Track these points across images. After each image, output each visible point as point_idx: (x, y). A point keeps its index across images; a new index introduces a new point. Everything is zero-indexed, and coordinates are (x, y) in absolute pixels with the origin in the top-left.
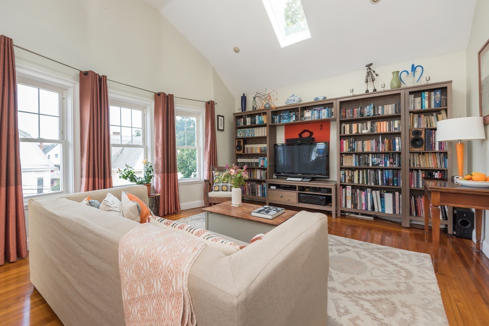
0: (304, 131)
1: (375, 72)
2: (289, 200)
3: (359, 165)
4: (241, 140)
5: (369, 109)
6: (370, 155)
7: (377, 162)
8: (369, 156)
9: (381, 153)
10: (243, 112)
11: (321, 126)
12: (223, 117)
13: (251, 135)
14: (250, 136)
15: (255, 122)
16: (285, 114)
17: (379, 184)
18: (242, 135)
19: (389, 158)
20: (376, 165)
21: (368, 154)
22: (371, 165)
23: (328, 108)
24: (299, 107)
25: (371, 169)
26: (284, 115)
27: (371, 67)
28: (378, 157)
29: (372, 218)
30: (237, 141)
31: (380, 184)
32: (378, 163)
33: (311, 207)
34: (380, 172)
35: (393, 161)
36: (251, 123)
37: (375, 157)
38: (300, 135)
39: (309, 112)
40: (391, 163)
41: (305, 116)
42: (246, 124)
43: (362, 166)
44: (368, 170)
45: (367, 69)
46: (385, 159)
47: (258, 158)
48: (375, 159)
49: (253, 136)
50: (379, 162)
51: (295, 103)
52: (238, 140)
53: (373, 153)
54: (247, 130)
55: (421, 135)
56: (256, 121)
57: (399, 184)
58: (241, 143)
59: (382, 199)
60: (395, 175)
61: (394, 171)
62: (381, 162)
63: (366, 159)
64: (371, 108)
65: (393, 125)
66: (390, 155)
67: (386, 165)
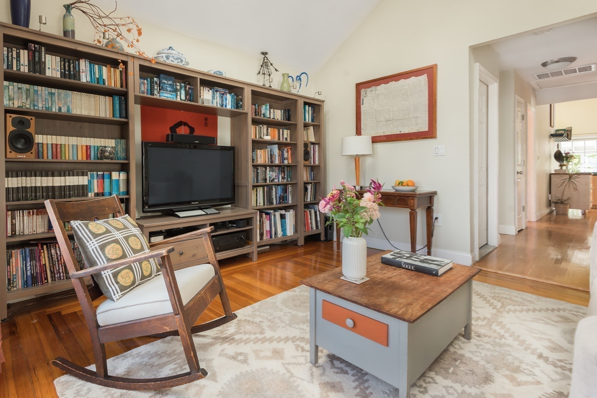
0: (180, 124)
1: (273, 65)
2: (195, 254)
3: (256, 181)
4: (29, 118)
6: (268, 168)
7: (273, 178)
8: (266, 169)
9: (276, 166)
11: (206, 121)
13: (60, 109)
14: (55, 111)
15: (77, 75)
16: (166, 82)
17: (273, 203)
19: (281, 171)
20: (272, 180)
21: (265, 166)
22: (268, 181)
23: (233, 94)
24: (199, 77)
25: (267, 186)
26: (165, 83)
27: (267, 56)
28: (273, 171)
29: (268, 247)
30: (9, 120)
31: (275, 203)
33: (228, 255)
34: (274, 189)
35: (284, 175)
36: (63, 75)
37: (271, 170)
38: (173, 129)
39: (209, 91)
40: (283, 178)
41: (202, 97)
42: (42, 71)
43: (261, 182)
44: (265, 187)
45: (264, 58)
46: (278, 173)
47: (83, 175)
48: (271, 173)
49: (64, 111)
50: (274, 177)
51: (181, 64)
52: (14, 116)
53: (270, 166)
55: (308, 148)
56: (82, 74)
57: (289, 201)
58: (29, 127)
59: (283, 220)
60: (285, 191)
61: (285, 187)
62: (275, 176)
63: (264, 174)
64: (267, 109)
65: (283, 134)
66: (281, 168)
67: (279, 180)
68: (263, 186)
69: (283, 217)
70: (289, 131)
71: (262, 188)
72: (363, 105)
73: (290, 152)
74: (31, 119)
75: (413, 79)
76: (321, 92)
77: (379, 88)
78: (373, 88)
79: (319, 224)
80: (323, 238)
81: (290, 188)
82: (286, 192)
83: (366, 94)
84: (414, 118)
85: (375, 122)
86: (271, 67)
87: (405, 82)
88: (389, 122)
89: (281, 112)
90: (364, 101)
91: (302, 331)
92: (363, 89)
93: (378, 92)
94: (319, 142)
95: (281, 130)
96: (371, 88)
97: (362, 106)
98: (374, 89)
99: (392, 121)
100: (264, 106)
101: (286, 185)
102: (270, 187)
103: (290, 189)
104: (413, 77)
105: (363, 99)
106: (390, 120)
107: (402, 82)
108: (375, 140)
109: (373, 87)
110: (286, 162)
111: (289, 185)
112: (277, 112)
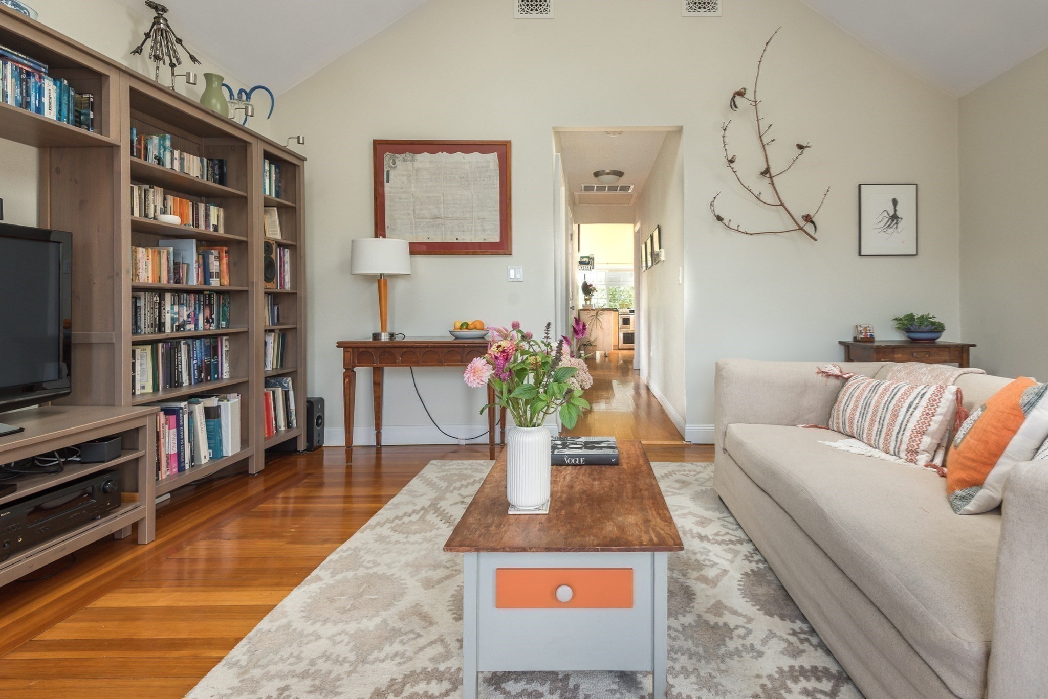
5: (159, 150)
6: (168, 296)
7: (181, 320)
8: (162, 298)
9: (189, 291)
17: (182, 383)
19: (205, 305)
20: (179, 327)
21: (160, 292)
22: (168, 329)
23: (65, 82)
25: (165, 341)
27: (165, 15)
28: (182, 304)
31: (186, 383)
32: (184, 321)
34: (184, 348)
35: (211, 314)
37: (176, 302)
40: (208, 321)
43: (147, 332)
44: (160, 345)
45: (158, 18)
46: (195, 309)
48: (176, 307)
50: (185, 318)
53: (176, 292)
57: (222, 374)
59: (212, 423)
60: (213, 351)
61: (212, 342)
62: (188, 316)
63: (157, 311)
64: (165, 149)
65: (207, 216)
66: (203, 296)
67: (196, 325)
68: (153, 343)
69: (212, 414)
70: (222, 209)
71: (149, 348)
72: (388, 181)
73: (225, 260)
75: (476, 156)
76: (304, 138)
77: (419, 157)
78: (408, 156)
79: (293, 417)
80: (302, 445)
81: (225, 343)
82: (216, 354)
83: (394, 163)
84: (479, 219)
85: (412, 216)
86: (178, 47)
87: (464, 158)
88: (438, 220)
89: (202, 162)
90: (391, 177)
91: (398, 660)
92: (388, 153)
93: (417, 165)
94: (294, 243)
95: (202, 207)
96: (404, 154)
97: (387, 185)
98: (410, 158)
99: (442, 220)
100: (155, 139)
101: (215, 337)
102: (172, 345)
103: (226, 346)
104: (477, 153)
105: (388, 172)
106: (439, 218)
107: (459, 156)
108: (416, 249)
109: (408, 154)
110: (215, 283)
111: (224, 338)
112: (192, 160)
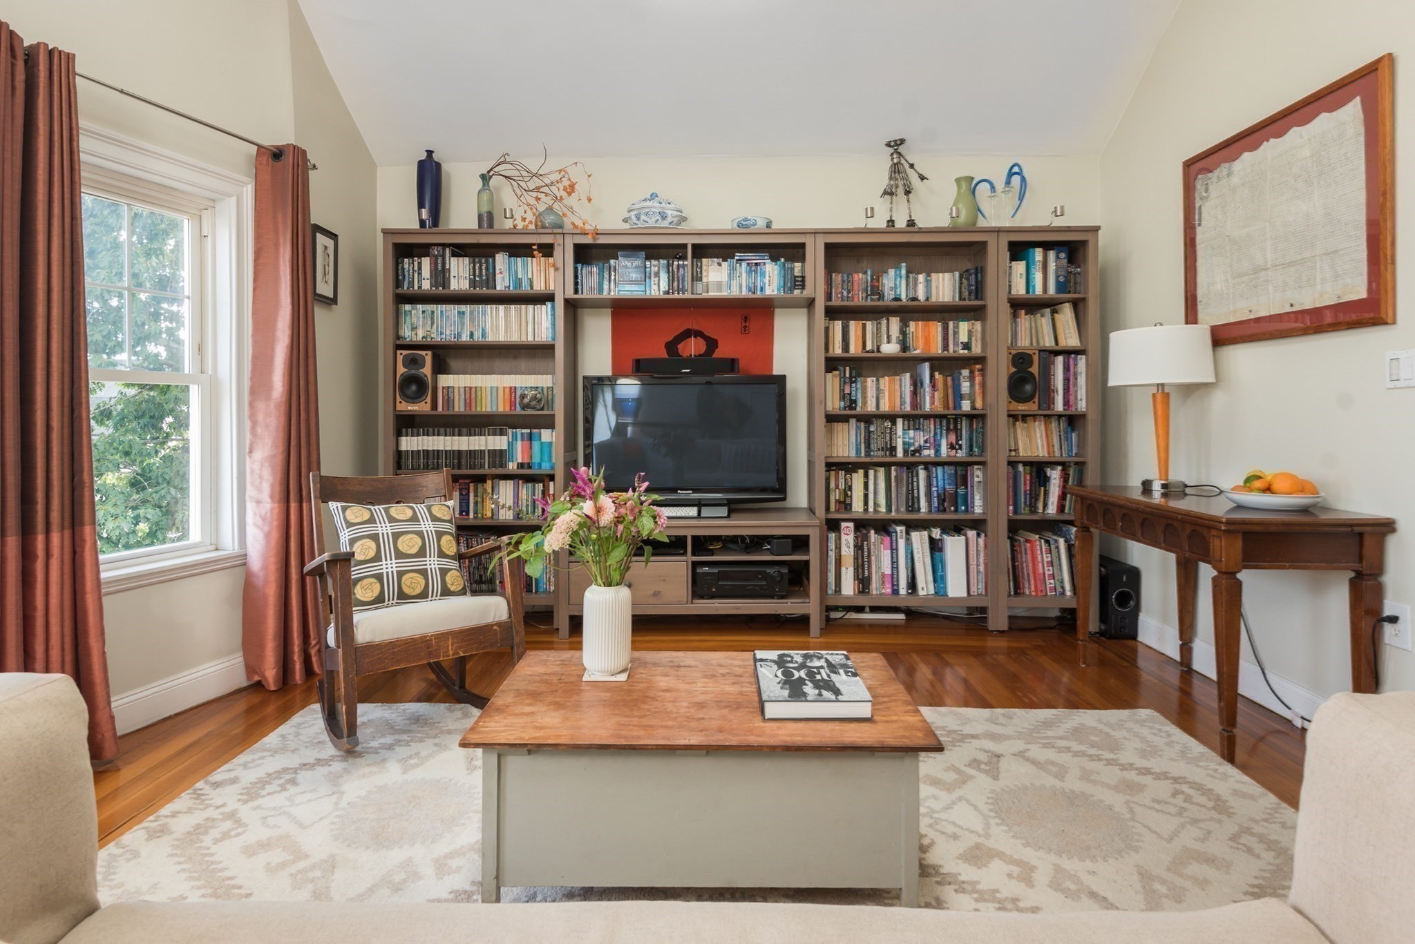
0: (687, 334)
2: (659, 592)
3: (866, 452)
4: (423, 353)
6: (900, 422)
7: (917, 444)
8: (894, 423)
9: (927, 417)
10: (423, 230)
11: (746, 322)
12: (333, 236)
13: (472, 335)
14: (465, 338)
15: (491, 281)
16: (629, 264)
17: (919, 509)
18: (421, 333)
19: (948, 430)
20: (915, 452)
21: (892, 418)
22: (900, 453)
23: (783, 260)
24: (690, 241)
25: (900, 464)
26: (626, 267)
27: (903, 150)
28: (919, 429)
29: (900, 616)
30: (400, 359)
31: (923, 510)
32: (920, 446)
33: (739, 608)
34: (922, 474)
35: (957, 440)
36: (473, 283)
37: (911, 427)
38: (671, 347)
39: (720, 265)
40: (953, 447)
41: (704, 279)
42: (445, 283)
43: (878, 456)
44: (893, 468)
46: (935, 434)
47: (501, 434)
48: (911, 433)
49: (478, 337)
50: (922, 443)
51: (665, 224)
52: (405, 352)
53: (906, 417)
54: (452, 310)
55: (1031, 367)
56: (498, 277)
57: (973, 507)
58: (423, 367)
59: (937, 554)
60: (963, 480)
61: (961, 471)
62: (926, 442)
63: (888, 435)
64: (901, 277)
65: (956, 333)
66: (949, 420)
67: (937, 451)
68: (887, 466)
69: (935, 547)
70: (979, 323)
71: (881, 471)
72: (1201, 223)
73: (979, 380)
74: (426, 354)
75: (1323, 121)
76: (1062, 207)
77: (1236, 165)
78: (1223, 169)
81: (978, 473)
82: (965, 483)
83: (1207, 191)
84: (1329, 254)
88: (1262, 273)
89: (954, 276)
90: (1204, 215)
92: (1200, 176)
95: (951, 324)
96: (1218, 169)
97: (1199, 230)
98: (1225, 172)
100: (890, 273)
101: (966, 465)
102: (910, 467)
103: (978, 477)
104: (1323, 116)
105: (1202, 206)
107: (1293, 136)
109: (1222, 166)
110: (966, 406)
111: (976, 467)
112: (941, 278)
